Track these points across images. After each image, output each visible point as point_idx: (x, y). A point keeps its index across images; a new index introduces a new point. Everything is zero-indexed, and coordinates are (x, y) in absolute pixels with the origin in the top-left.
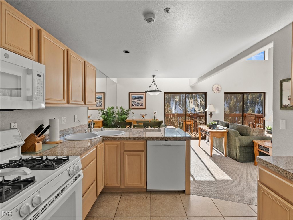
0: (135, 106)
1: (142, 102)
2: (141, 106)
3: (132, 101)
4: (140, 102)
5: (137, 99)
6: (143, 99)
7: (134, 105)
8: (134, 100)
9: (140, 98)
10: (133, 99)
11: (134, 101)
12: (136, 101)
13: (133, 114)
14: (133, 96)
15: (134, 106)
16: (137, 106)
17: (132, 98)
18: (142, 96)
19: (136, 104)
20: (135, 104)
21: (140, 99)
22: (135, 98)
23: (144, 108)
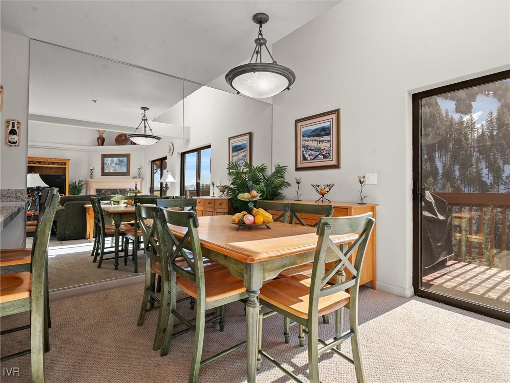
0: (311, 159)
1: (328, 145)
2: (325, 157)
3: (304, 147)
4: (322, 146)
5: (314, 136)
6: (329, 134)
7: (307, 156)
8: (308, 141)
9: (323, 133)
10: (305, 138)
11: (307, 143)
12: (313, 144)
13: (298, 183)
14: (304, 129)
15: (307, 160)
16: (314, 159)
17: (303, 137)
18: (327, 124)
19: (313, 152)
20: (310, 152)
21: (323, 135)
22: (309, 136)
23: (334, 163)
